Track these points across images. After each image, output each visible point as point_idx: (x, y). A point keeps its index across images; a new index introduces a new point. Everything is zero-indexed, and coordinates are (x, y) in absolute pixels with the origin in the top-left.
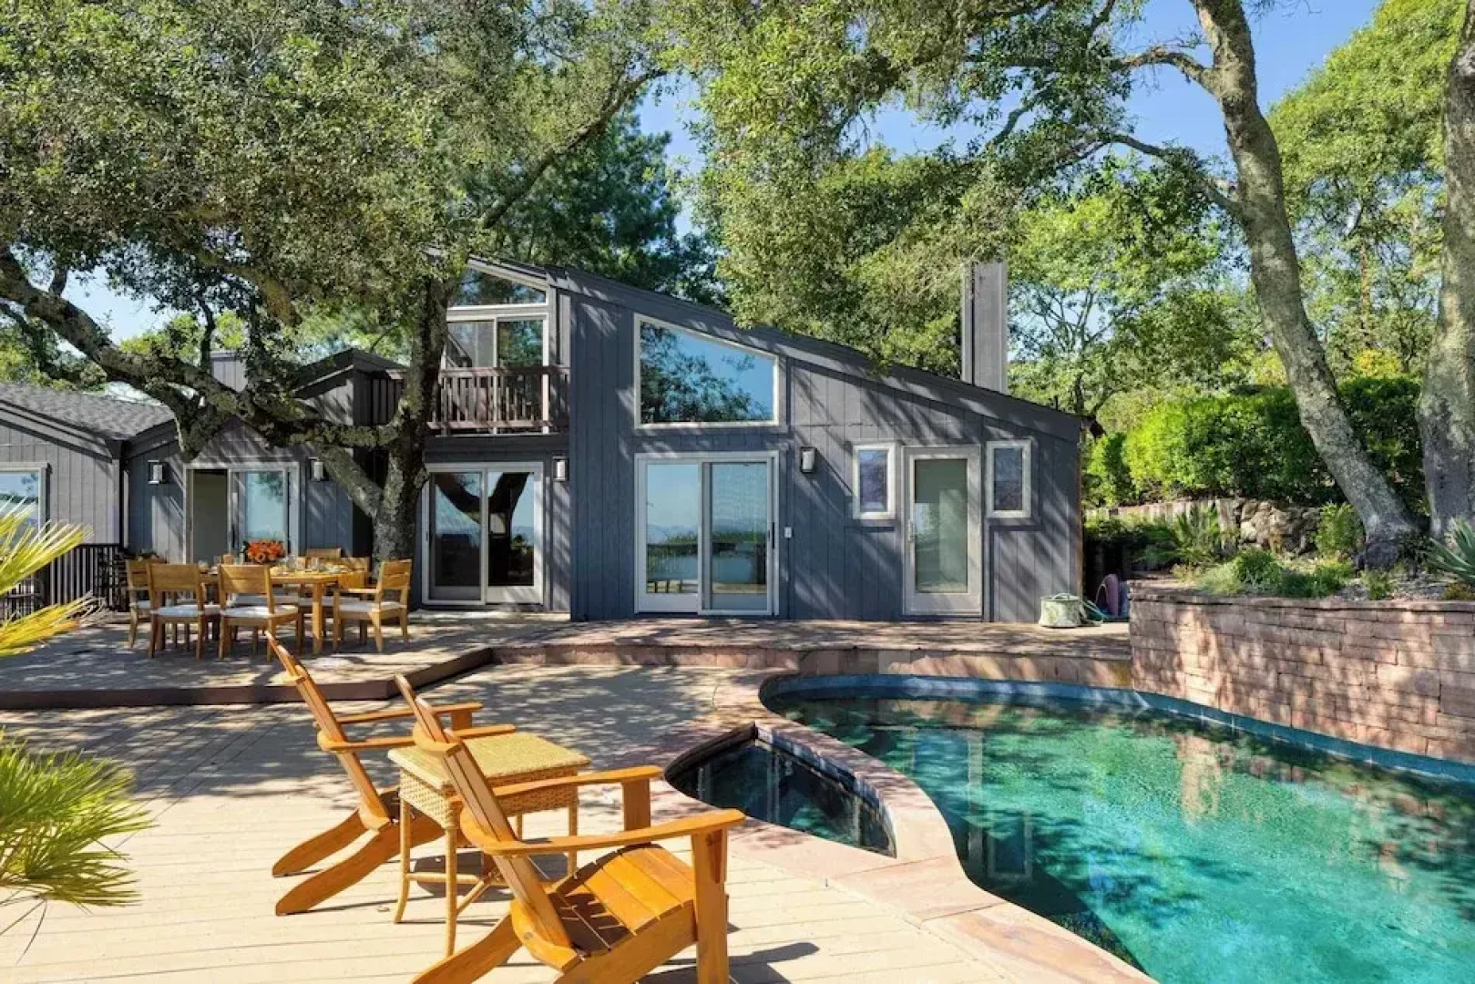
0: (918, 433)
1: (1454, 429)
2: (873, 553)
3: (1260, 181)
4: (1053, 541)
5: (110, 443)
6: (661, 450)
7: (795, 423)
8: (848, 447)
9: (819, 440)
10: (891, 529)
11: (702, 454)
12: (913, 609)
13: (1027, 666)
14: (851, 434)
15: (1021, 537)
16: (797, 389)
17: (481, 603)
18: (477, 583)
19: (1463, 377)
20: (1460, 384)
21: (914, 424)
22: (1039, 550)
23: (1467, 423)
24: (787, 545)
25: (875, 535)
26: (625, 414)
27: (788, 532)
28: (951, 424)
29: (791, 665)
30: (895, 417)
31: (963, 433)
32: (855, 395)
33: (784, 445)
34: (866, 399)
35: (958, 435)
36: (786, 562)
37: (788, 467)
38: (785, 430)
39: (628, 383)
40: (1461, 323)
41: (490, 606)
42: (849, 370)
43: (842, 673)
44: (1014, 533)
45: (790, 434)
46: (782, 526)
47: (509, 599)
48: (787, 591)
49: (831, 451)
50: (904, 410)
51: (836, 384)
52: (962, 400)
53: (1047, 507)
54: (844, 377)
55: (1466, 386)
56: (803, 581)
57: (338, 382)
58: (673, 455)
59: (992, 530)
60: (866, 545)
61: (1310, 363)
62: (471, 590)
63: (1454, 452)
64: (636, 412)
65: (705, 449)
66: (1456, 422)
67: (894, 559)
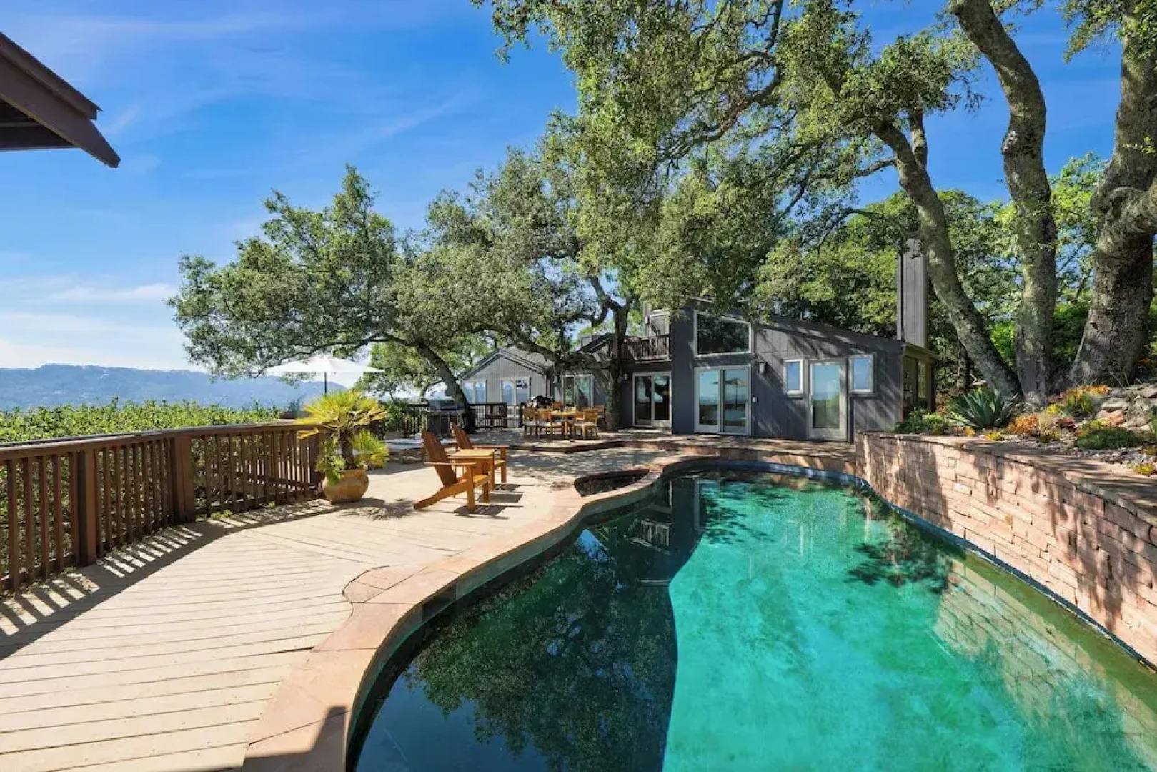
0: (816, 354)
1: (1027, 342)
2: (793, 409)
3: (926, 219)
4: (886, 404)
5: (544, 370)
6: (704, 365)
7: (758, 352)
8: (782, 361)
9: (769, 359)
10: (801, 399)
11: (720, 367)
12: (813, 436)
13: (818, 462)
14: (784, 356)
15: (869, 403)
16: (759, 337)
17: (651, 426)
18: (650, 419)
19: (1034, 313)
20: (1033, 317)
21: (813, 349)
22: (880, 410)
23: (1036, 339)
24: (754, 405)
25: (794, 401)
26: (691, 351)
27: (754, 400)
28: (832, 348)
29: (718, 454)
30: (805, 348)
31: (838, 352)
32: (785, 338)
33: (753, 362)
34: (791, 340)
35: (836, 353)
36: (754, 412)
37: (755, 370)
38: (753, 355)
39: (692, 340)
40: (1032, 283)
41: (654, 428)
42: (783, 326)
43: (740, 460)
44: (865, 401)
45: (756, 356)
46: (753, 396)
47: (661, 425)
48: (755, 425)
49: (774, 363)
50: (808, 343)
51: (777, 333)
52: (837, 336)
53: (882, 387)
54: (779, 330)
55: (1036, 318)
56: (762, 421)
57: (604, 345)
58: (708, 367)
59: (852, 399)
60: (790, 406)
61: (958, 311)
62: (648, 421)
63: (1027, 356)
64: (695, 350)
65: (722, 364)
66: (1028, 339)
67: (803, 411)
